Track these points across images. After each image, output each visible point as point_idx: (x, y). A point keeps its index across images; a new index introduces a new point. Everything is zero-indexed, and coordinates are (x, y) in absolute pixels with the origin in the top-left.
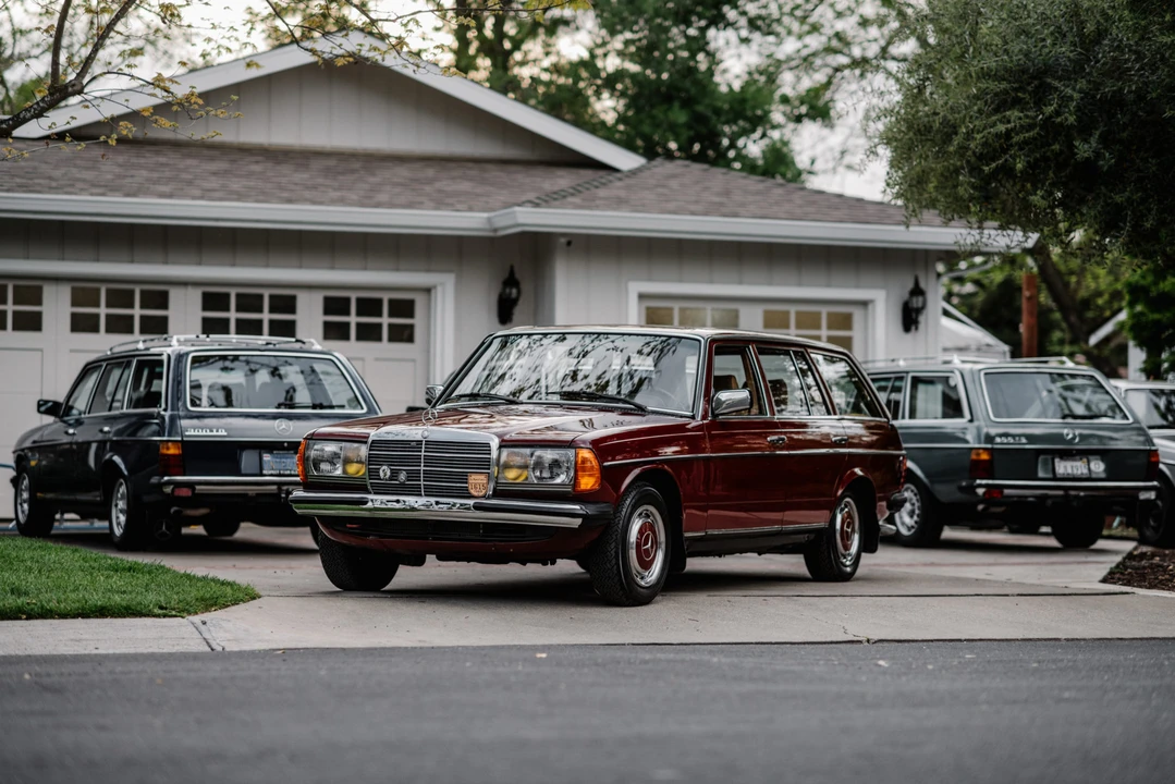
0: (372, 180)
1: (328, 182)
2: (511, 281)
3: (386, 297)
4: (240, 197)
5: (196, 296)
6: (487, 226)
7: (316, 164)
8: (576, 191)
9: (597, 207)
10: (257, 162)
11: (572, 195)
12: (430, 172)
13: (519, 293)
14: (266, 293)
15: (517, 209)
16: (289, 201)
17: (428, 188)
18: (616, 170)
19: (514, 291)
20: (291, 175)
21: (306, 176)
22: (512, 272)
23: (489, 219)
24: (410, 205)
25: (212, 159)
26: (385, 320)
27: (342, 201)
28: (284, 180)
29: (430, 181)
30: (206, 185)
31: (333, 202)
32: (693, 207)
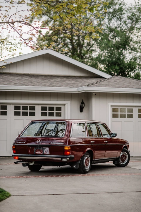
0: (52, 81)
1: (42, 81)
2: (83, 103)
3: (55, 106)
4: (22, 85)
5: (13, 106)
6: (77, 91)
7: (40, 78)
8: (97, 83)
9: (102, 86)
10: (27, 77)
11: (96, 83)
12: (65, 79)
13: (84, 105)
14: (29, 106)
15: (84, 87)
16: (33, 86)
17: (64, 82)
18: (106, 78)
19: (83, 105)
20: (34, 80)
21: (38, 80)
22: (83, 101)
23: (78, 89)
24: (60, 86)
25: (17, 76)
26: (55, 112)
27: (45, 85)
28: (32, 81)
29: (65, 81)
30: (15, 82)
31: (43, 86)
32: (123, 86)
